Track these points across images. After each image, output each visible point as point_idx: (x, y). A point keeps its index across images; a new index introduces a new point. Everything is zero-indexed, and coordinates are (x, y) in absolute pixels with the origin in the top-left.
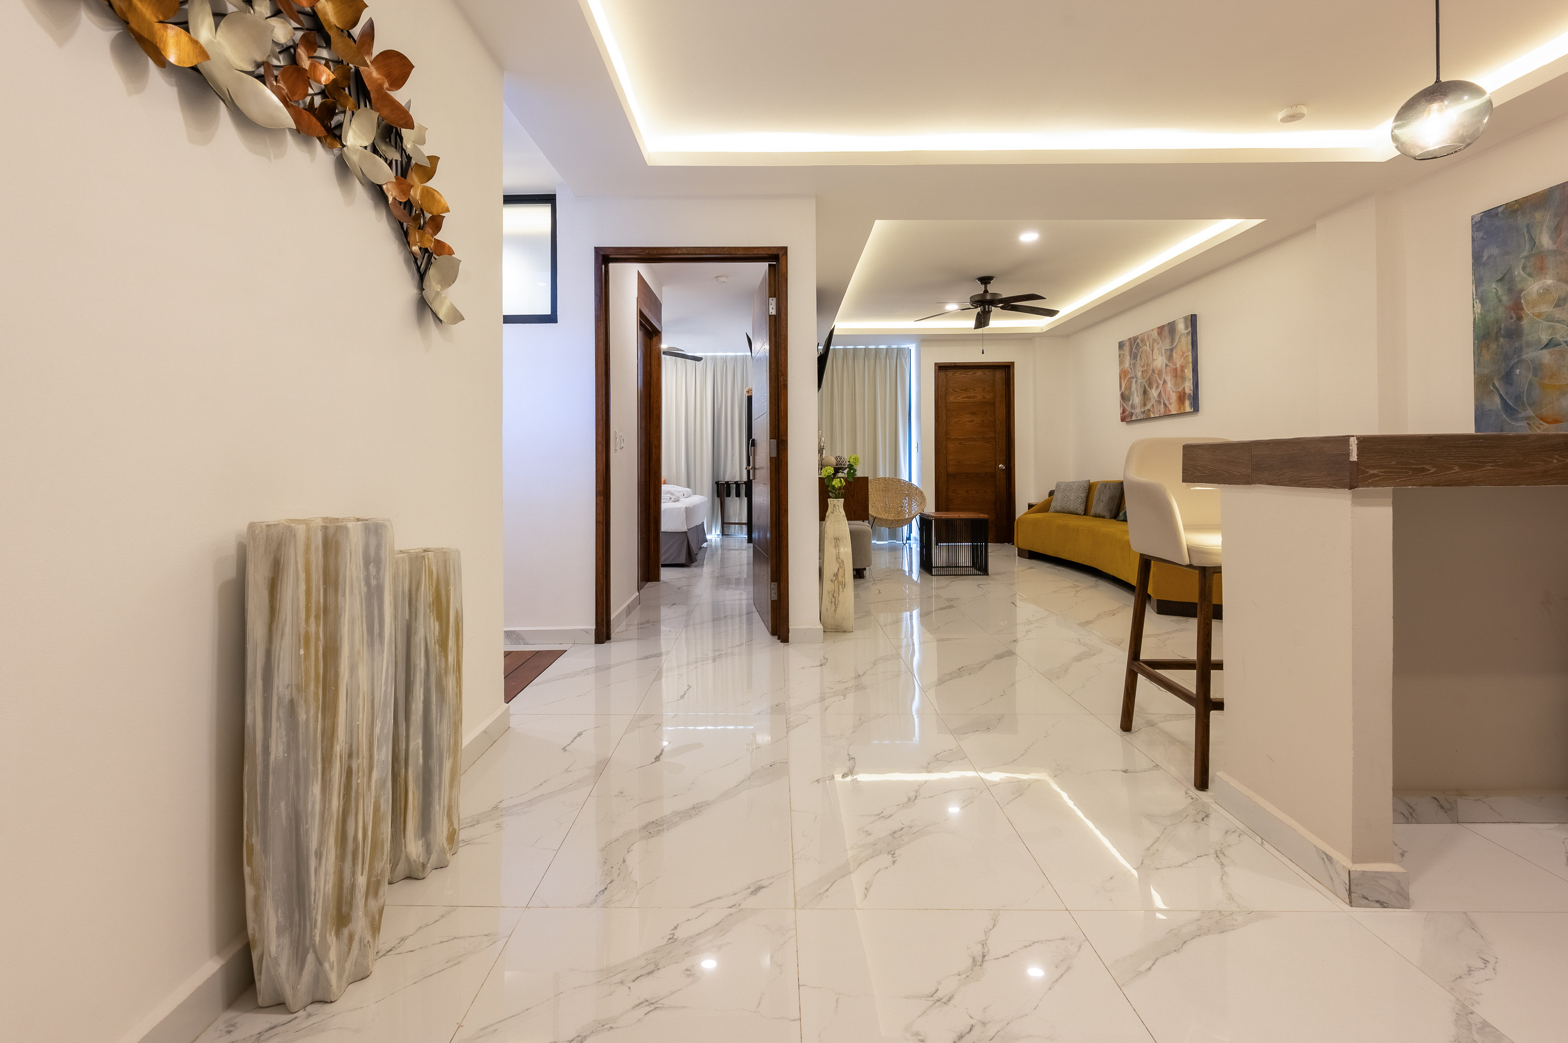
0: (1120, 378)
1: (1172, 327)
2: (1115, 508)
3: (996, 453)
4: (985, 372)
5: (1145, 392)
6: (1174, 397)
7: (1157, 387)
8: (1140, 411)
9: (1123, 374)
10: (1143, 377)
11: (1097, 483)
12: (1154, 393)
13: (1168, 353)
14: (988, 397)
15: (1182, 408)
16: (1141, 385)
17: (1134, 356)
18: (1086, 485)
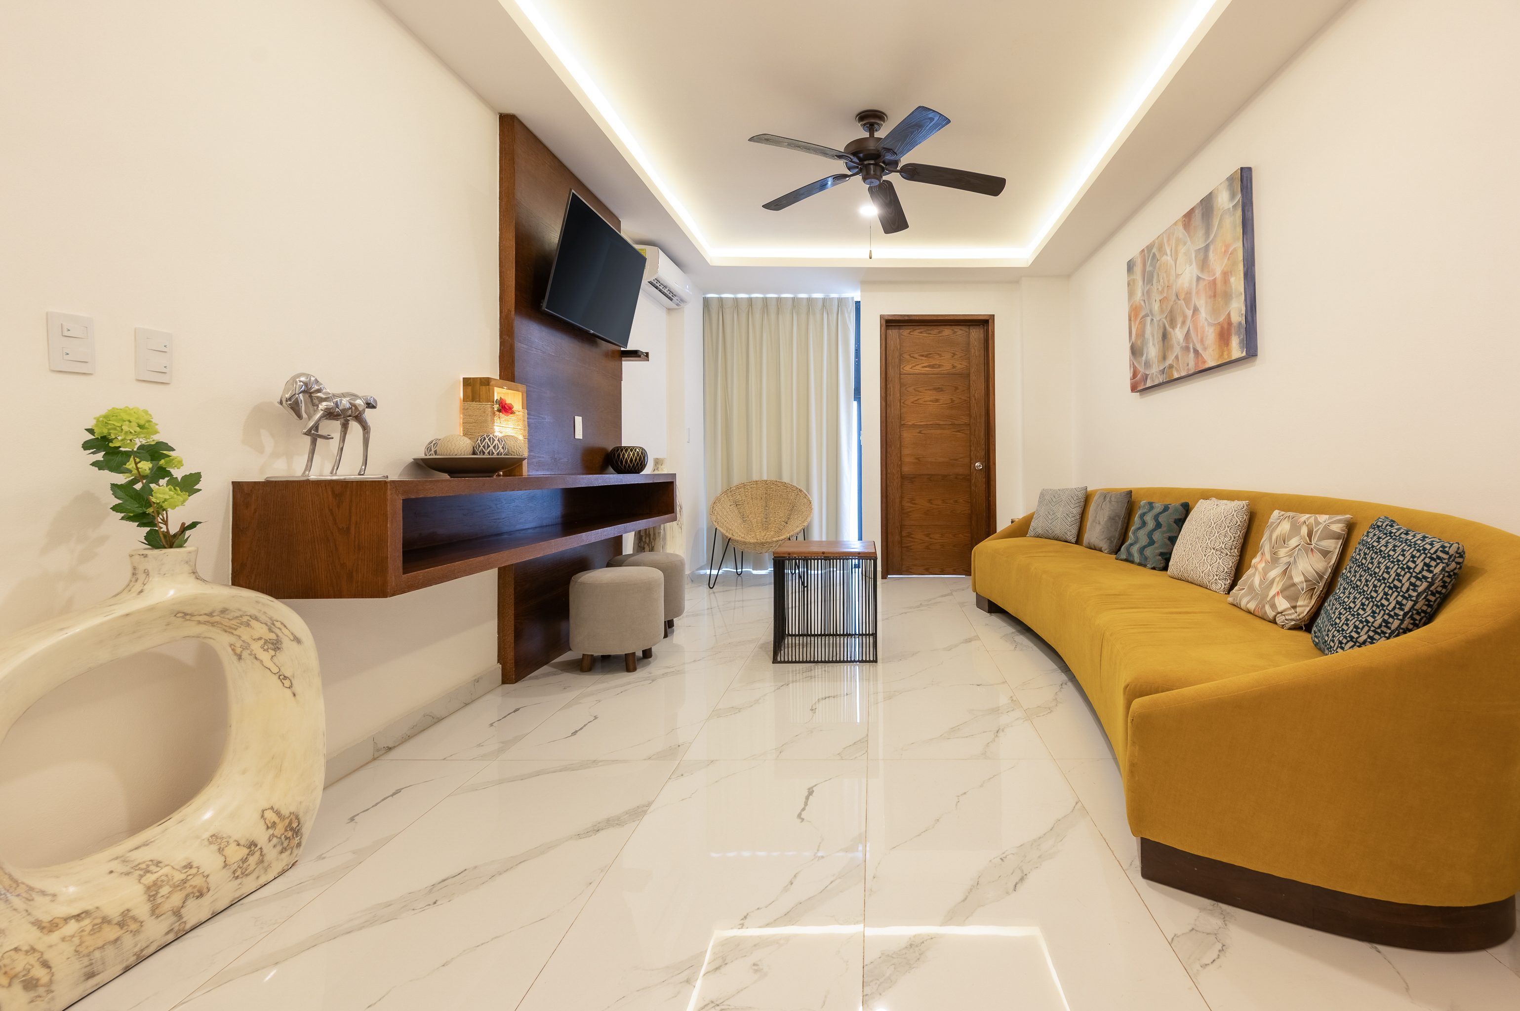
0: (1130, 320)
1: (1207, 204)
2: (1117, 535)
3: (970, 446)
4: (956, 330)
5: (1165, 336)
6: (1211, 335)
7: (1184, 323)
8: (1158, 370)
9: (1134, 313)
10: (1162, 311)
11: (1095, 491)
12: (1178, 334)
13: (1201, 256)
14: (960, 366)
15: (1225, 353)
16: (1158, 325)
17: (1148, 278)
18: (1081, 495)
